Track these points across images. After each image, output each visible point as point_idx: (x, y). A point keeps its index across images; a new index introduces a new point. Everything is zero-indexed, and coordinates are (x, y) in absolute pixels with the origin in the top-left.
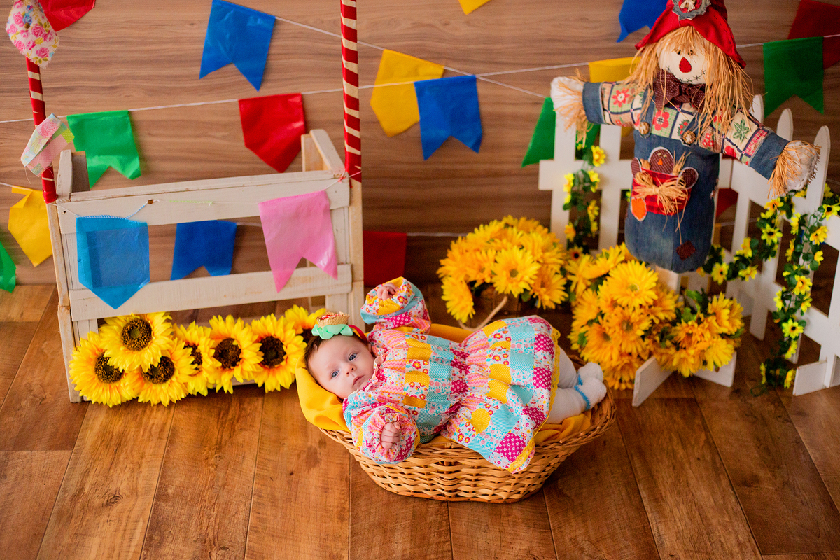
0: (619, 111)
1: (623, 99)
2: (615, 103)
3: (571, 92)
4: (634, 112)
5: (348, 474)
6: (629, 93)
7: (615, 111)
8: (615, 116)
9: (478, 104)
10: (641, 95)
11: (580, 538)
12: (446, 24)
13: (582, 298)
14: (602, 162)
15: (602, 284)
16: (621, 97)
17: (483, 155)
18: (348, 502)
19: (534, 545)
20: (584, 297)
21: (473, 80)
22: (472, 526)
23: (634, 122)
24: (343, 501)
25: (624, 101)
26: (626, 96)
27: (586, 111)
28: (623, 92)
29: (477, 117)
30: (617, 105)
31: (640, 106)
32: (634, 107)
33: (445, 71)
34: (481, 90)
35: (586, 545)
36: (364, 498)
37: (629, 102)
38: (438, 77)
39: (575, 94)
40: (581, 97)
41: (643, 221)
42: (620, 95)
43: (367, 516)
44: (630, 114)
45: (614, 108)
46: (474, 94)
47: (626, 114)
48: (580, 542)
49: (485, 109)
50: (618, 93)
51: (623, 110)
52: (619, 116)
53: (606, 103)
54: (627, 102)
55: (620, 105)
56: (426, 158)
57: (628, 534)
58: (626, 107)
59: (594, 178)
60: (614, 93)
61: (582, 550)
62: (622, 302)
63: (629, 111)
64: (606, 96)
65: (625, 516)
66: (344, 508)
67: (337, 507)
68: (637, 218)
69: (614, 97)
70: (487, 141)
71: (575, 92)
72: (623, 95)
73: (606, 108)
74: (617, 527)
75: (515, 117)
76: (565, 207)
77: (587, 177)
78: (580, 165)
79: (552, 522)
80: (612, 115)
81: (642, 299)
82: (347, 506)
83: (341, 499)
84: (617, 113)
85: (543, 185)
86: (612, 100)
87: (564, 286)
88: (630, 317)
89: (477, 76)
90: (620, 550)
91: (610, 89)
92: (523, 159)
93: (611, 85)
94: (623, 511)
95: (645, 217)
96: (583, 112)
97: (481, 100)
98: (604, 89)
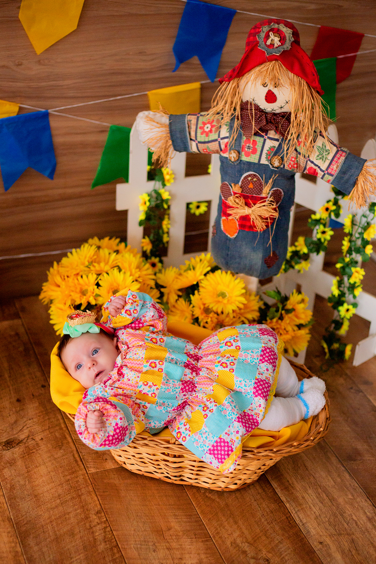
0: (207, 140)
1: (209, 129)
2: (202, 134)
3: (159, 125)
4: (221, 141)
5: (8, 513)
6: (214, 123)
7: (203, 140)
8: (203, 145)
9: (51, 136)
10: (226, 125)
11: (239, 541)
12: (20, 65)
13: (174, 306)
14: (172, 181)
15: (193, 294)
16: (207, 128)
17: (57, 181)
18: (18, 545)
19: (203, 556)
20: (176, 306)
21: (46, 115)
22: (141, 548)
23: (221, 150)
24: (13, 545)
25: (211, 131)
26: (212, 126)
27: (173, 141)
28: (209, 123)
29: (51, 148)
30: (204, 135)
31: (228, 135)
32: (221, 136)
33: (20, 108)
34: (53, 123)
35: (246, 547)
36: (31, 536)
37: (216, 132)
38: (14, 115)
39: (162, 127)
40: (168, 129)
41: (235, 238)
42: (206, 126)
43: (42, 557)
44: (217, 142)
45: (201, 138)
46: (47, 128)
47: (213, 143)
48: (240, 545)
49: (58, 140)
50: (204, 124)
51: (210, 139)
52: (206, 145)
53: (193, 134)
54: (213, 132)
55: (207, 135)
56: (6, 189)
57: (277, 528)
58: (213, 136)
59: (166, 196)
60: (200, 125)
61: (244, 552)
62: (217, 309)
63: (216, 140)
64: (193, 128)
65: (268, 510)
66: (17, 552)
67: (10, 552)
68: (229, 236)
69: (200, 128)
70: (60, 168)
71: (162, 125)
72: (209, 126)
73: (193, 138)
74: (265, 523)
75: (84, 145)
76: (141, 223)
77: (159, 195)
78: (152, 185)
79: (209, 529)
80: (199, 145)
81: (233, 304)
82: (19, 549)
83: (10, 542)
84: (204, 143)
85: (120, 207)
86: (199, 131)
87: (159, 298)
88: (223, 321)
89: (50, 111)
90: (277, 546)
91: (196, 120)
92: (93, 182)
93: (196, 117)
94: (264, 505)
95: (236, 234)
96: (170, 142)
97: (54, 132)
98: (190, 121)
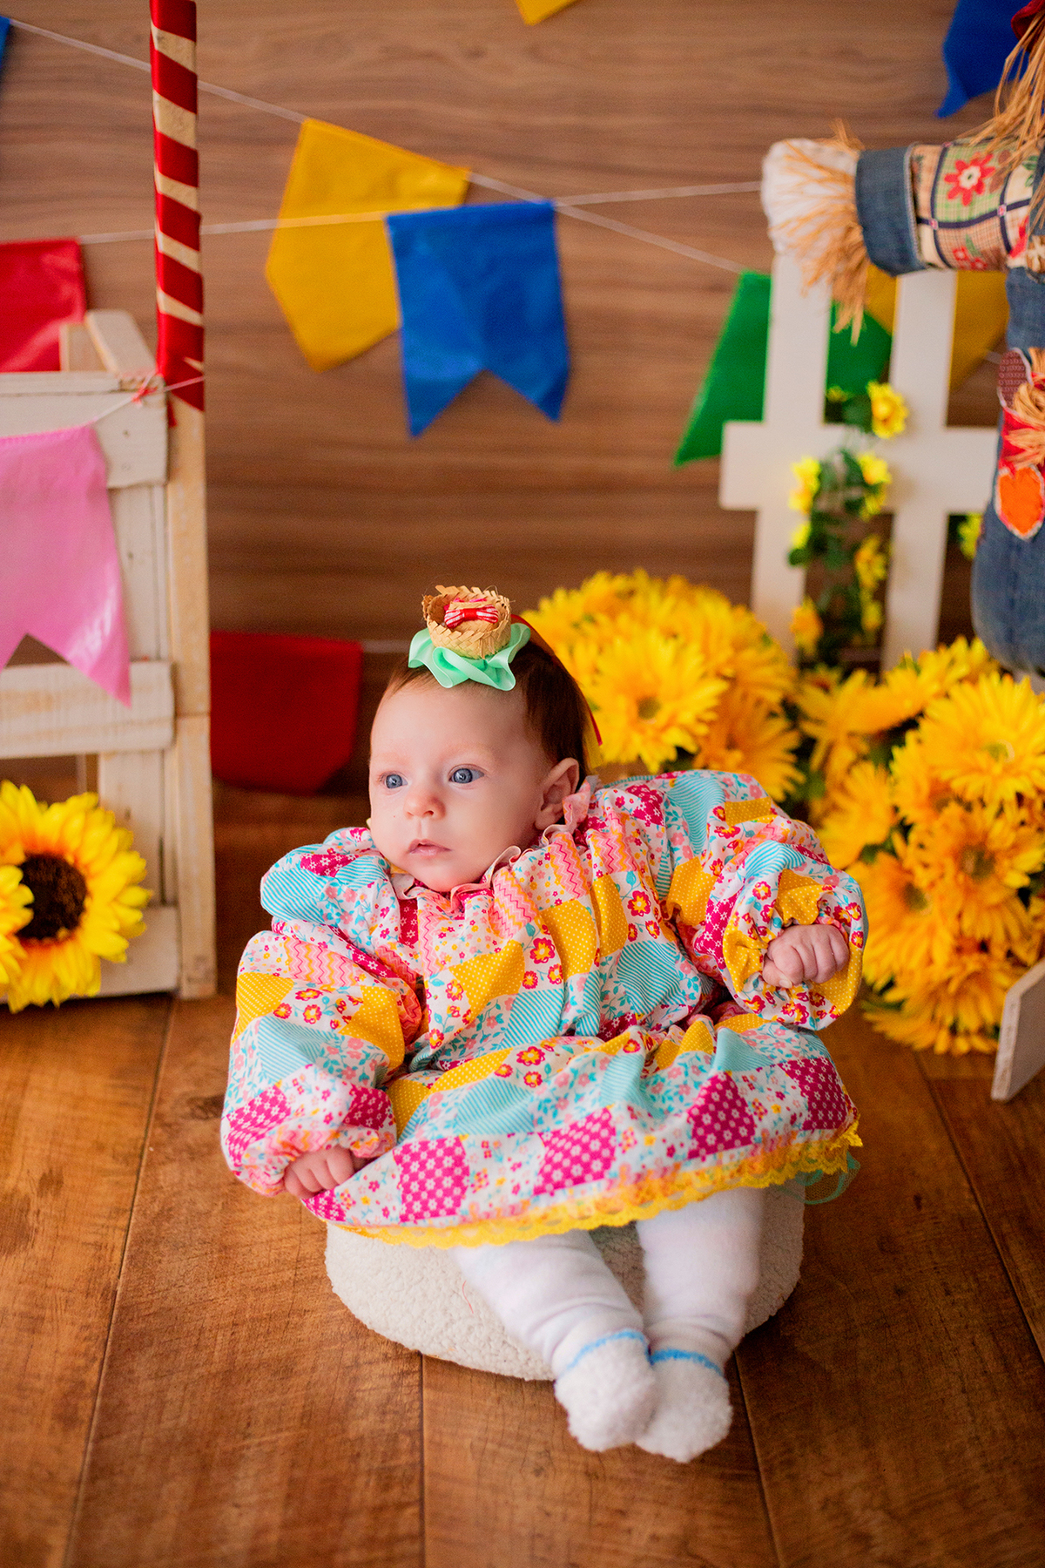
0: (965, 217)
1: (974, 181)
2: (951, 196)
3: (817, 173)
4: (1009, 216)
5: (113, 1276)
6: (993, 163)
7: (952, 218)
8: (952, 233)
9: (557, 284)
10: (1028, 166)
11: (855, 1500)
12: (476, 54)
13: (842, 788)
14: (898, 426)
15: (902, 743)
16: (969, 178)
17: (570, 429)
18: (96, 1365)
19: (704, 1521)
20: (850, 785)
21: (544, 217)
22: (495, 1454)
23: (1009, 249)
24: (81, 1362)
25: (979, 188)
26: (984, 173)
27: (866, 229)
28: (975, 162)
29: (557, 320)
30: (958, 200)
31: (1027, 193)
32: (1009, 200)
33: (471, 189)
34: (569, 245)
35: (875, 1523)
36: (152, 1351)
37: (993, 188)
38: (450, 204)
39: (833, 180)
40: (849, 190)
41: (1035, 538)
42: (966, 173)
43: (152, 1412)
44: (996, 222)
45: (949, 209)
46: (548, 256)
47: (985, 225)
48: (857, 1513)
49: (578, 299)
50: (961, 166)
51: (976, 214)
52: (964, 232)
53: (924, 198)
54: (986, 188)
55: (967, 200)
56: (416, 431)
57: (1014, 1486)
58: (986, 202)
59: (875, 471)
60: (949, 168)
61: (863, 1539)
62: (965, 789)
63: (993, 214)
64: (926, 179)
65: (999, 1427)
66: (83, 1384)
67: (61, 1379)
68: (1017, 532)
69: (949, 179)
70: (583, 388)
71: (836, 176)
72: (975, 172)
73: (925, 214)
74: (976, 1464)
75: (659, 325)
76: (794, 558)
77: (855, 476)
78: (837, 436)
79: (762, 1445)
80: (942, 233)
81: (1024, 778)
82: (92, 1377)
83: (75, 1353)
84: (958, 225)
85: (733, 495)
86: (944, 188)
87: (795, 752)
88: (986, 835)
89: (562, 205)
90: (993, 1540)
91: (936, 158)
92: (680, 445)
93: (938, 149)
94: (992, 1410)
96: (857, 236)
97: (570, 273)
98: (919, 159)
